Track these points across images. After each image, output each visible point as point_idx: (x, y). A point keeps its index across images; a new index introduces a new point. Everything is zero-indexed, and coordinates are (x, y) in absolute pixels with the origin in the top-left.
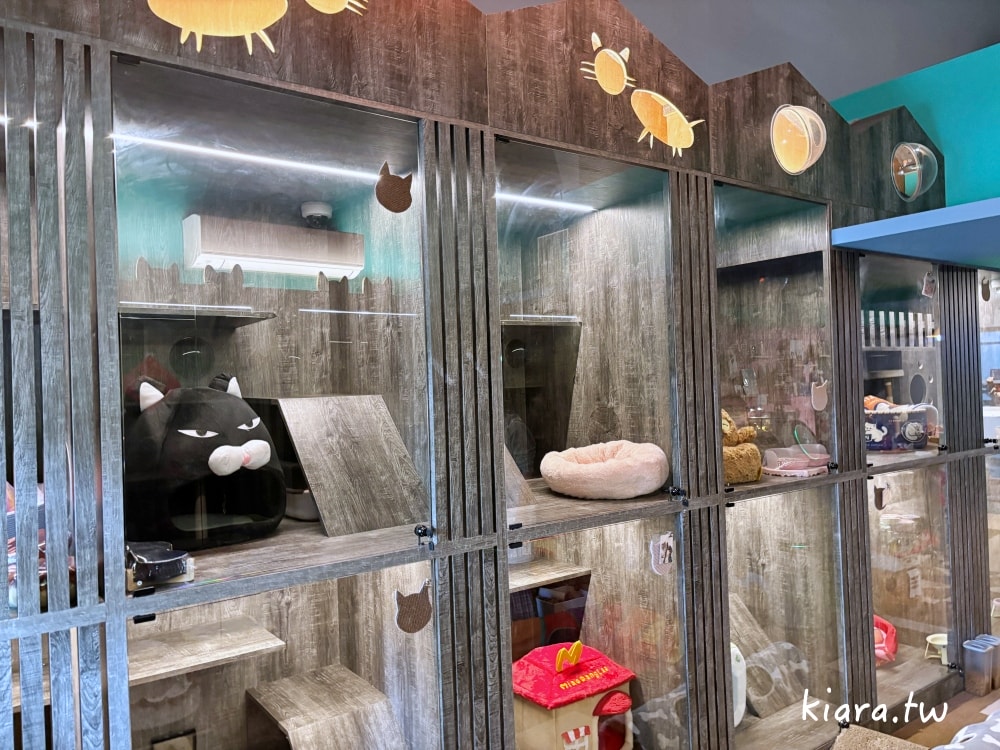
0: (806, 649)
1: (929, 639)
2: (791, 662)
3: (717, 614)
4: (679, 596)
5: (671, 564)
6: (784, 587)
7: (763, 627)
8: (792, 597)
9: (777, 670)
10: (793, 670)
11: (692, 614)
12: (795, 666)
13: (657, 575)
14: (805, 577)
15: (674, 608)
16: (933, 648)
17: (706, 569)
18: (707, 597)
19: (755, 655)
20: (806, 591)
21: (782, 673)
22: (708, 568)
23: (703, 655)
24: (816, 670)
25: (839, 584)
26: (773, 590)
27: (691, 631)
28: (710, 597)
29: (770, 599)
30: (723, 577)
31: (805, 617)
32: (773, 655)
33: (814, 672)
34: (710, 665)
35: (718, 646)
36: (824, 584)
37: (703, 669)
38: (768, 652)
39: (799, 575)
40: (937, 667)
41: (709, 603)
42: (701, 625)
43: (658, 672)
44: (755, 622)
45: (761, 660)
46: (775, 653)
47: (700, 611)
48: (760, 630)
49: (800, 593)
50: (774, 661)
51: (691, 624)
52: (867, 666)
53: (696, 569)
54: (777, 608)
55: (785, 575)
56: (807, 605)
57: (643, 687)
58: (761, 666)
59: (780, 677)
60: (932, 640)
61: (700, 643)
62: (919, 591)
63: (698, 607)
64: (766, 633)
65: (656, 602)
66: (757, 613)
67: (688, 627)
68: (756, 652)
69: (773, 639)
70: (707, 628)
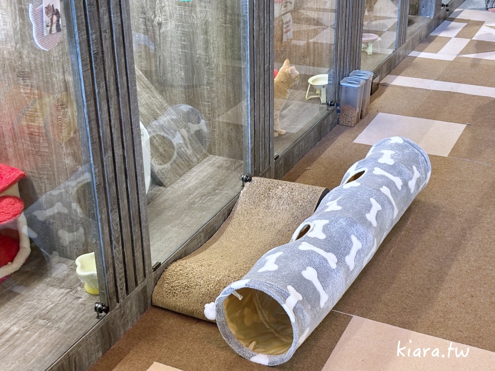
0: (207, 109)
1: (310, 81)
2: (190, 124)
3: (123, 91)
4: (74, 75)
5: (60, 35)
6: (184, 47)
7: (161, 92)
8: (192, 57)
9: (178, 135)
10: (193, 132)
11: (92, 95)
12: (194, 127)
13: (40, 50)
14: (206, 33)
15: (67, 89)
16: (313, 89)
17: (106, 35)
18: (109, 72)
19: (155, 123)
20: (206, 49)
21: (183, 137)
22: (108, 35)
23: (109, 143)
24: (217, 130)
25: (245, 38)
26: (172, 51)
27: (93, 117)
28: (112, 71)
29: (168, 62)
30: (127, 44)
31: (206, 77)
32: (172, 120)
33: (214, 131)
34: (118, 152)
35: (127, 129)
36: (226, 39)
37: (111, 159)
38: (168, 118)
39: (199, 31)
40: (317, 106)
41: (112, 79)
42: (105, 108)
43: (52, 166)
44: (153, 88)
45: (162, 127)
46: (174, 117)
47: (103, 90)
48: (159, 97)
49: (200, 52)
50: (174, 126)
51: (93, 108)
52: (267, 118)
53: (93, 37)
54: (176, 71)
55: (184, 33)
56: (208, 64)
57: (35, 184)
58: (162, 134)
59: (182, 142)
60: (313, 81)
61: (105, 129)
62: (290, 35)
63: (99, 86)
64: (165, 99)
65: (41, 84)
66: (154, 78)
67: (88, 113)
68: (156, 119)
69: (172, 102)
70: (112, 110)
